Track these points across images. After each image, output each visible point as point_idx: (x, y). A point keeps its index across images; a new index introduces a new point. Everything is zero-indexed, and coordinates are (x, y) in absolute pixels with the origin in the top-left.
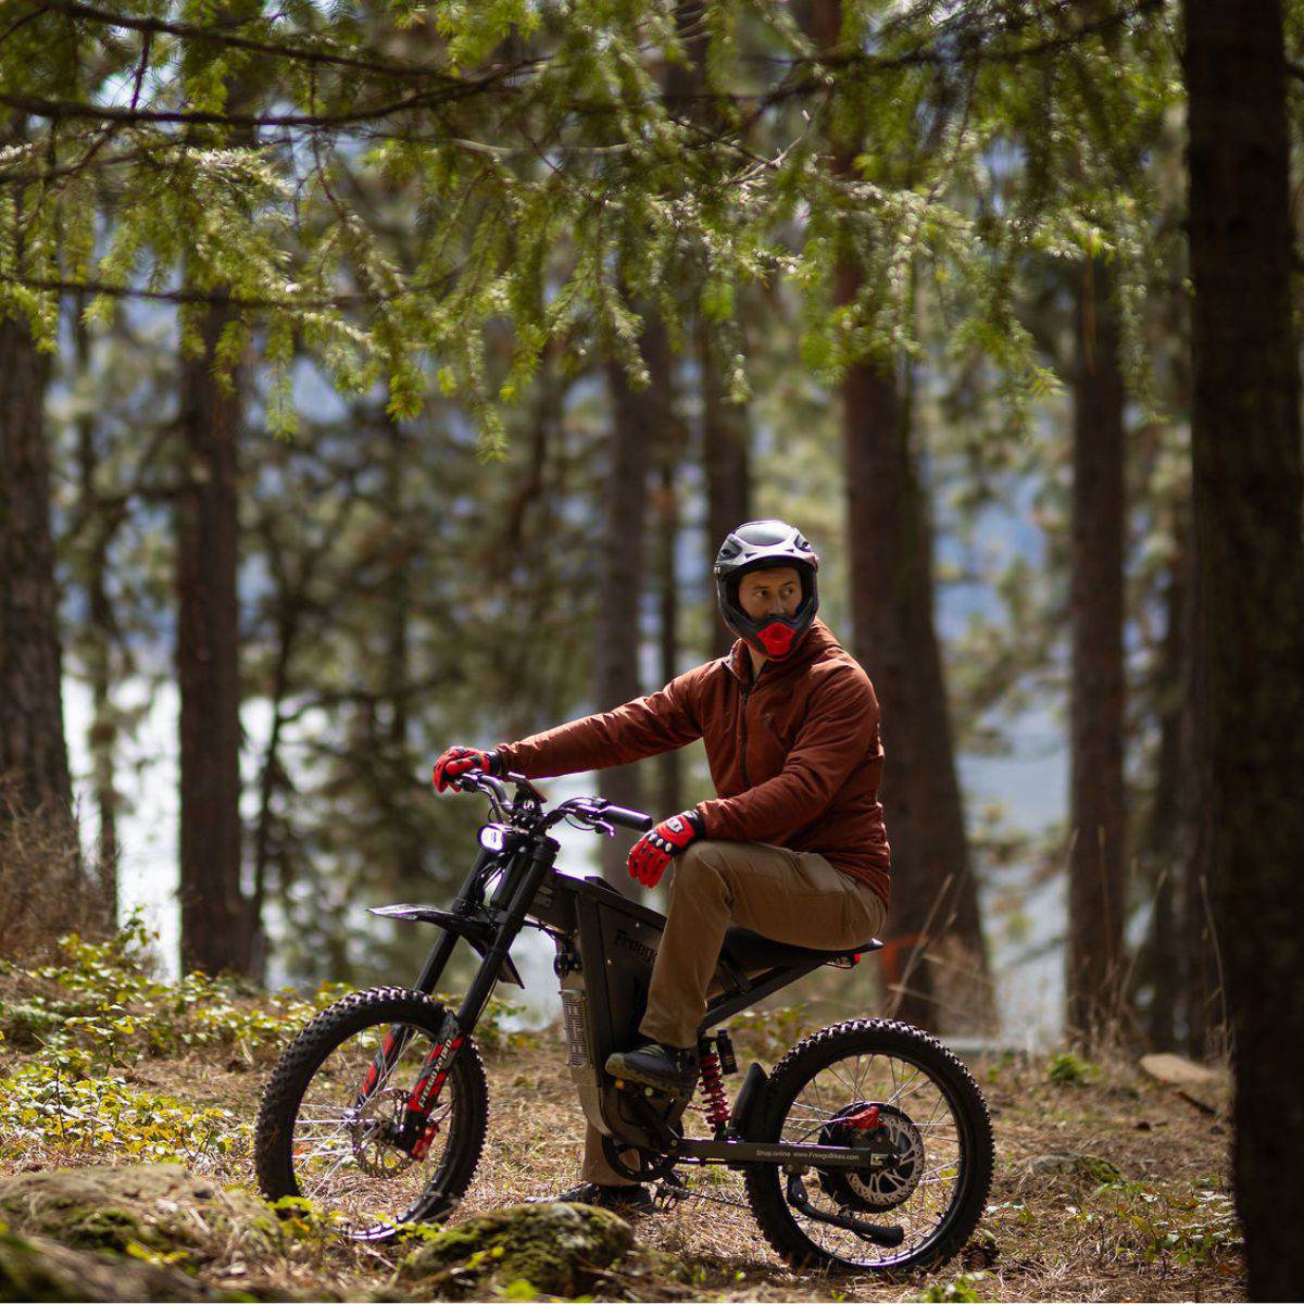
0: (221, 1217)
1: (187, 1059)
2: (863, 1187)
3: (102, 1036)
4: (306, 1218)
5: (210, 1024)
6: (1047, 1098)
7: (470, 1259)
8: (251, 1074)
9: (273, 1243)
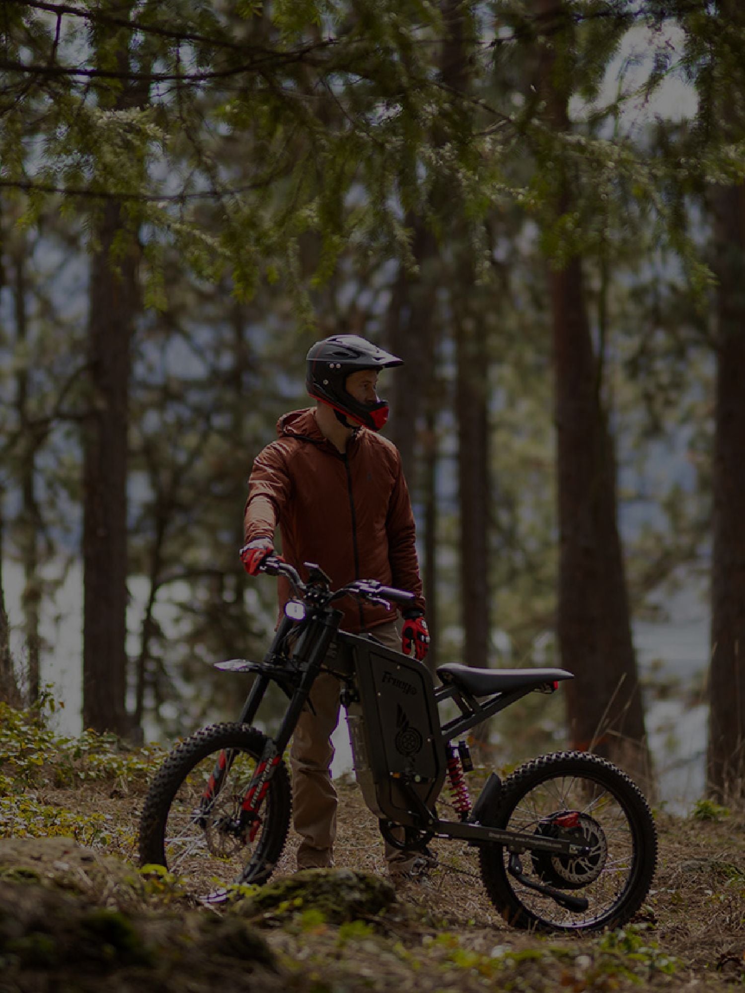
0: (100, 875)
1: (82, 789)
2: (563, 869)
3: (21, 766)
4: (161, 880)
5: (99, 765)
6: (693, 828)
7: (278, 907)
8: (126, 800)
9: (137, 895)
